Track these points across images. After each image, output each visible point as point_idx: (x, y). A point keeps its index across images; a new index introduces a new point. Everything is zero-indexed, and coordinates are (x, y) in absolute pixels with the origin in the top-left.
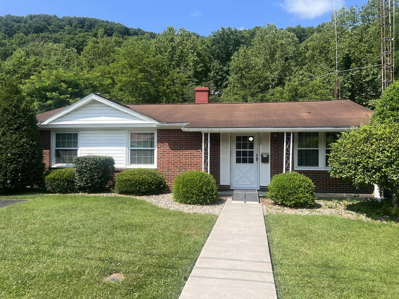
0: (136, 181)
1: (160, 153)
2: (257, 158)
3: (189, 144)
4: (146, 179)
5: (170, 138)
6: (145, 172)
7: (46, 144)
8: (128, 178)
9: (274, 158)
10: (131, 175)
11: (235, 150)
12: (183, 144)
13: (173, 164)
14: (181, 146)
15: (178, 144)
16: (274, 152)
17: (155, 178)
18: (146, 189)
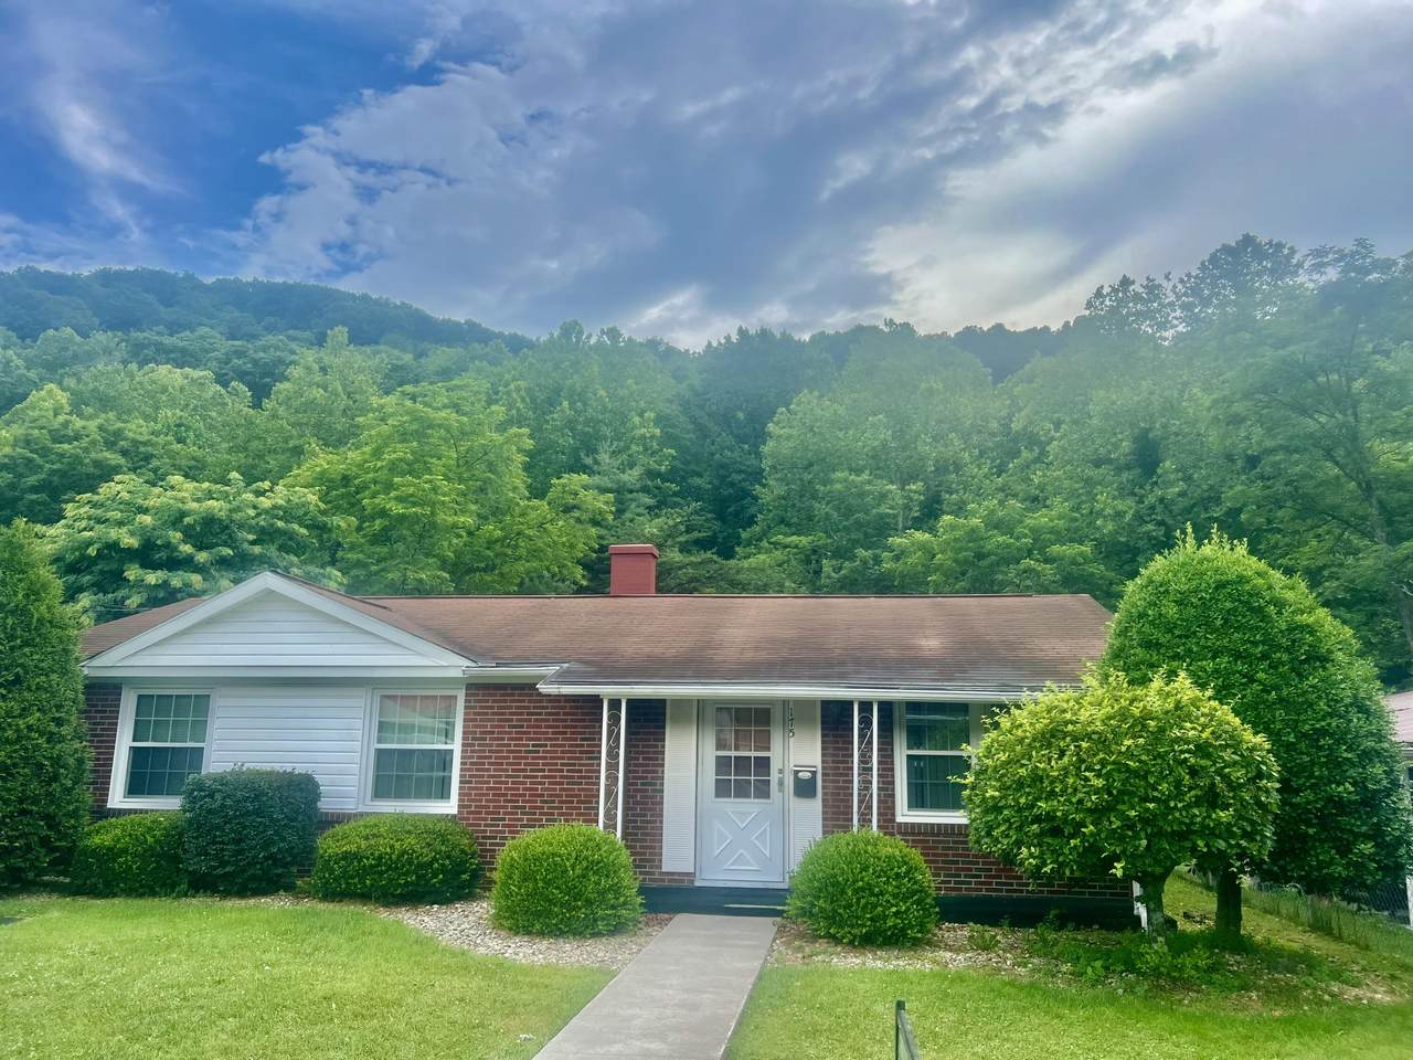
0: (380, 857)
1: (471, 763)
2: (781, 783)
3: (565, 733)
4: (414, 851)
5: (504, 714)
6: (412, 829)
7: (102, 729)
8: (353, 848)
9: (834, 781)
10: (367, 838)
11: (710, 753)
12: (547, 733)
13: (512, 801)
14: (539, 739)
15: (529, 733)
16: (833, 762)
17: (443, 848)
18: (412, 883)
